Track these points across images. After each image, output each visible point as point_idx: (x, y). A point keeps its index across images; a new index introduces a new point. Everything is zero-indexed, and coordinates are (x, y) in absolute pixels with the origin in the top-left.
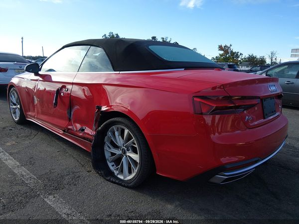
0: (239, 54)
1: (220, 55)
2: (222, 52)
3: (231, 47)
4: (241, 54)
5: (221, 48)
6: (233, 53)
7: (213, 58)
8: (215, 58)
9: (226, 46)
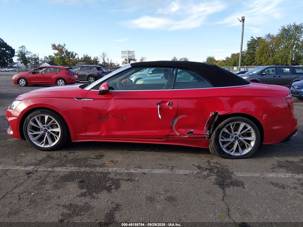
0: (74, 54)
1: (55, 54)
2: (56, 52)
3: (65, 47)
4: (76, 54)
5: (54, 47)
6: (68, 53)
7: (46, 57)
8: (48, 57)
9: (59, 45)
